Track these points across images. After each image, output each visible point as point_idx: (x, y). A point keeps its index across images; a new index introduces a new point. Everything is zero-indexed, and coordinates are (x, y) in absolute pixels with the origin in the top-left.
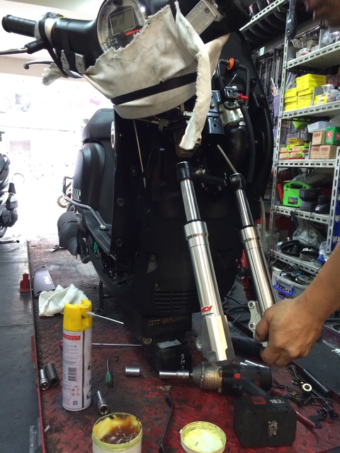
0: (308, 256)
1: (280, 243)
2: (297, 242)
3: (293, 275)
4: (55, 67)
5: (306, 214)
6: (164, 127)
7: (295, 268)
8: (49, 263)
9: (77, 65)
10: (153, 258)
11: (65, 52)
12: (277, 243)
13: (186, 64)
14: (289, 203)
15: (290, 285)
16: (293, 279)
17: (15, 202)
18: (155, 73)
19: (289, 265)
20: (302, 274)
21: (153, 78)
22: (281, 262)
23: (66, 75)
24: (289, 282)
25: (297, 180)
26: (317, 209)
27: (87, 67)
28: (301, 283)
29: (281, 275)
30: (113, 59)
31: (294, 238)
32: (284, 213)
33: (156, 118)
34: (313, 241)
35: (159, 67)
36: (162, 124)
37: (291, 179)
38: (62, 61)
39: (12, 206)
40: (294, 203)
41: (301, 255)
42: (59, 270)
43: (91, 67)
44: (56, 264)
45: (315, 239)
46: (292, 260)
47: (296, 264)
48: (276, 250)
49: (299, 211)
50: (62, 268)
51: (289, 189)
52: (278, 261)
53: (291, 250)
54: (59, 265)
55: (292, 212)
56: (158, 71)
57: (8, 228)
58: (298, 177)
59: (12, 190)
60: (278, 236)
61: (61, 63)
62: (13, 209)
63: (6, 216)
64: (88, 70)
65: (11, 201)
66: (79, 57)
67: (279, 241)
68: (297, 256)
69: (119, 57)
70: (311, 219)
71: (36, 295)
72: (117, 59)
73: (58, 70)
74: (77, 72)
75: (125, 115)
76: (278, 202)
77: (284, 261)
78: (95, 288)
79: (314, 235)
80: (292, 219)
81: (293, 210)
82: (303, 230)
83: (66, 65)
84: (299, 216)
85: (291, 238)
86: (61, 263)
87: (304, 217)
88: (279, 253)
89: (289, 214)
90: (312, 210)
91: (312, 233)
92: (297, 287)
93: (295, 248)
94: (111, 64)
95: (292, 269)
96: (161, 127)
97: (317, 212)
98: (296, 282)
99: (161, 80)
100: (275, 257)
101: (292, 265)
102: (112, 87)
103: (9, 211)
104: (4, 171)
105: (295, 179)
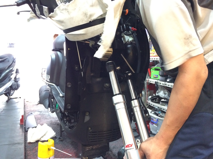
0: (164, 103)
1: (150, 97)
2: (158, 96)
3: (157, 113)
4: (33, 13)
5: (162, 83)
6: (92, 45)
7: (158, 109)
8: (34, 111)
9: (44, 13)
10: (87, 114)
11: (37, 6)
12: (148, 97)
13: (103, 12)
14: (154, 77)
15: (156, 118)
16: (157, 115)
17: (19, 78)
18: (87, 17)
19: (155, 108)
20: (161, 112)
21: (86, 19)
22: (151, 106)
23: (39, 18)
24: (155, 116)
25: (157, 67)
26: (168, 80)
27: (50, 13)
28: (161, 117)
29: (151, 113)
30: (63, 9)
31: (157, 94)
32: (152, 82)
33: (88, 40)
34: (166, 96)
35: (89, 14)
36: (91, 44)
37: (154, 66)
38: (36, 10)
39: (17, 80)
40: (156, 78)
41: (161, 102)
42: (40, 115)
43: (52, 13)
44: (38, 111)
45: (167, 95)
46: (156, 105)
47: (159, 107)
48: (148, 100)
49: (159, 81)
50: (41, 113)
51: (153, 71)
52: (149, 106)
53: (155, 100)
54: (40, 112)
55: (155, 82)
56: (88, 16)
57: (15, 91)
58: (157, 65)
59: (17, 72)
60: (149, 93)
61: (36, 11)
62: (17, 82)
63: (14, 85)
64: (50, 15)
65: (17, 77)
66: (45, 8)
67: (150, 96)
68: (159, 103)
69: (67, 8)
70: (165, 85)
71: (27, 129)
72: (66, 9)
73: (34, 15)
74: (45, 16)
75: (71, 39)
76: (149, 77)
77: (152, 106)
78: (58, 124)
79: (167, 93)
80: (156, 85)
81: (156, 81)
82: (161, 90)
83: (38, 12)
84: (159, 84)
85: (155, 95)
86: (41, 111)
87: (161, 85)
88: (150, 102)
89: (154, 83)
90: (165, 81)
91: (165, 92)
92: (159, 119)
93: (157, 99)
94: (62, 12)
95: (156, 110)
96: (90, 45)
97: (168, 82)
98: (159, 116)
99: (90, 20)
100: (148, 104)
101: (156, 107)
102: (63, 24)
103: (16, 83)
104: (13, 63)
105: (156, 66)
